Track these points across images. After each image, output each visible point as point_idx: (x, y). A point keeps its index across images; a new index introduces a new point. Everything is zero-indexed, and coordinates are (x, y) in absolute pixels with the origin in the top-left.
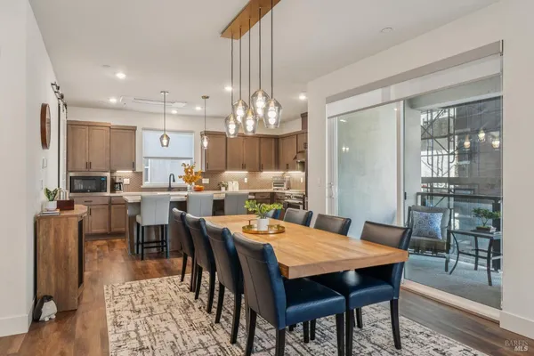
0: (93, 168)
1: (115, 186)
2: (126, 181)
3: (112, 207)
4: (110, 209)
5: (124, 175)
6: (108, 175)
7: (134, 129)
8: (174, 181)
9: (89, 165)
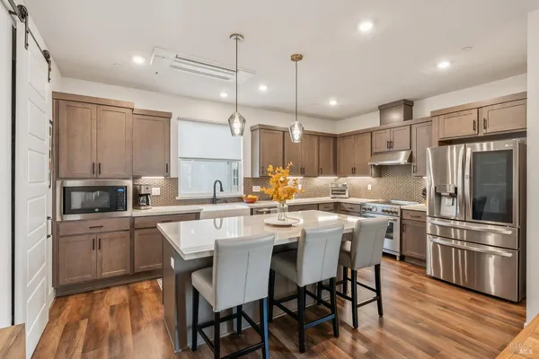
0: (105, 173)
1: (140, 198)
2: (155, 191)
3: (136, 233)
4: (132, 237)
5: (153, 184)
6: (129, 183)
7: (168, 116)
8: (222, 190)
9: (97, 169)
